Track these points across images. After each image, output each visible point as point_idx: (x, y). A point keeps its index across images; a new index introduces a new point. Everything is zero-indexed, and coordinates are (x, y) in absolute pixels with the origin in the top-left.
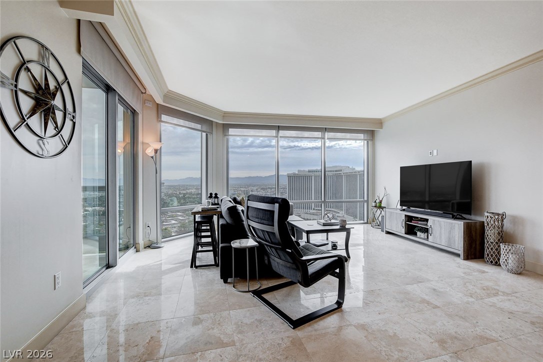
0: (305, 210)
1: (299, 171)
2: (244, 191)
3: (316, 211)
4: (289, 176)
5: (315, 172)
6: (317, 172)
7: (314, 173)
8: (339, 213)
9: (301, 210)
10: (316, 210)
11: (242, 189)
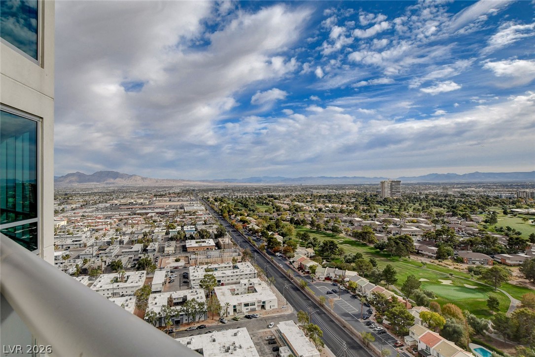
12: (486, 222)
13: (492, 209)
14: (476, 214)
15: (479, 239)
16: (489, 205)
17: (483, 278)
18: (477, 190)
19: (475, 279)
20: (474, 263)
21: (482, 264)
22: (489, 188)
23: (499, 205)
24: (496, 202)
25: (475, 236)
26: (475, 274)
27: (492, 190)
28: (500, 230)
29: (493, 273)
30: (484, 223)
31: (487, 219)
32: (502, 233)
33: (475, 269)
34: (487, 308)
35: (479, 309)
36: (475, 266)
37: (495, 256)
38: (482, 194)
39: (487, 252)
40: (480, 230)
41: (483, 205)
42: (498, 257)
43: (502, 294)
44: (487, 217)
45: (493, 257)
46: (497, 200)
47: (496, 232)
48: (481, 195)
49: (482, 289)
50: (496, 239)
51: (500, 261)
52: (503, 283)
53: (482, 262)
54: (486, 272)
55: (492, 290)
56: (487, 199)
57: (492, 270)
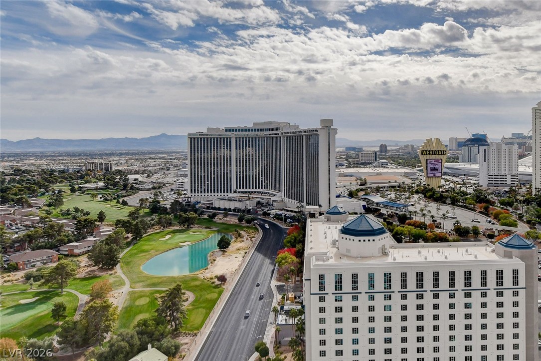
0: (219, 194)
1: (208, 129)
2: (101, 164)
3: (239, 195)
4: (191, 138)
5: (236, 130)
6: (239, 130)
7: (234, 132)
8: (275, 195)
9: (213, 194)
10: (239, 192)
11: (96, 161)
12: (49, 205)
13: (57, 187)
14: (37, 196)
15: (41, 231)
16: (53, 183)
17: (47, 282)
18: (37, 163)
19: (35, 287)
20: (33, 266)
21: (45, 264)
22: (54, 160)
23: (66, 181)
24: (62, 177)
25: (35, 227)
26: (35, 281)
27: (58, 162)
28: (67, 213)
29: (59, 271)
30: (46, 208)
31: (51, 201)
32: (69, 217)
33: (35, 274)
34: (51, 321)
35: (41, 327)
36: (34, 269)
37: (61, 248)
38: (45, 168)
39: (51, 245)
40: (40, 219)
41: (46, 183)
42: (64, 249)
43: (70, 294)
44: (51, 199)
45: (57, 251)
46: (63, 175)
47: (61, 217)
48: (43, 170)
49: (44, 297)
50: (62, 226)
51: (66, 253)
52: (70, 281)
53: (45, 261)
54: (50, 273)
55: (58, 295)
56: (51, 174)
57: (57, 268)
